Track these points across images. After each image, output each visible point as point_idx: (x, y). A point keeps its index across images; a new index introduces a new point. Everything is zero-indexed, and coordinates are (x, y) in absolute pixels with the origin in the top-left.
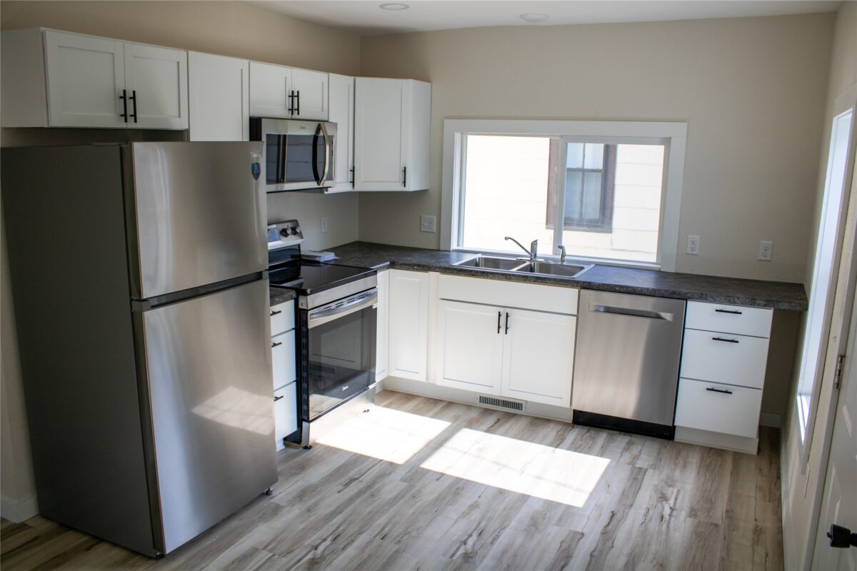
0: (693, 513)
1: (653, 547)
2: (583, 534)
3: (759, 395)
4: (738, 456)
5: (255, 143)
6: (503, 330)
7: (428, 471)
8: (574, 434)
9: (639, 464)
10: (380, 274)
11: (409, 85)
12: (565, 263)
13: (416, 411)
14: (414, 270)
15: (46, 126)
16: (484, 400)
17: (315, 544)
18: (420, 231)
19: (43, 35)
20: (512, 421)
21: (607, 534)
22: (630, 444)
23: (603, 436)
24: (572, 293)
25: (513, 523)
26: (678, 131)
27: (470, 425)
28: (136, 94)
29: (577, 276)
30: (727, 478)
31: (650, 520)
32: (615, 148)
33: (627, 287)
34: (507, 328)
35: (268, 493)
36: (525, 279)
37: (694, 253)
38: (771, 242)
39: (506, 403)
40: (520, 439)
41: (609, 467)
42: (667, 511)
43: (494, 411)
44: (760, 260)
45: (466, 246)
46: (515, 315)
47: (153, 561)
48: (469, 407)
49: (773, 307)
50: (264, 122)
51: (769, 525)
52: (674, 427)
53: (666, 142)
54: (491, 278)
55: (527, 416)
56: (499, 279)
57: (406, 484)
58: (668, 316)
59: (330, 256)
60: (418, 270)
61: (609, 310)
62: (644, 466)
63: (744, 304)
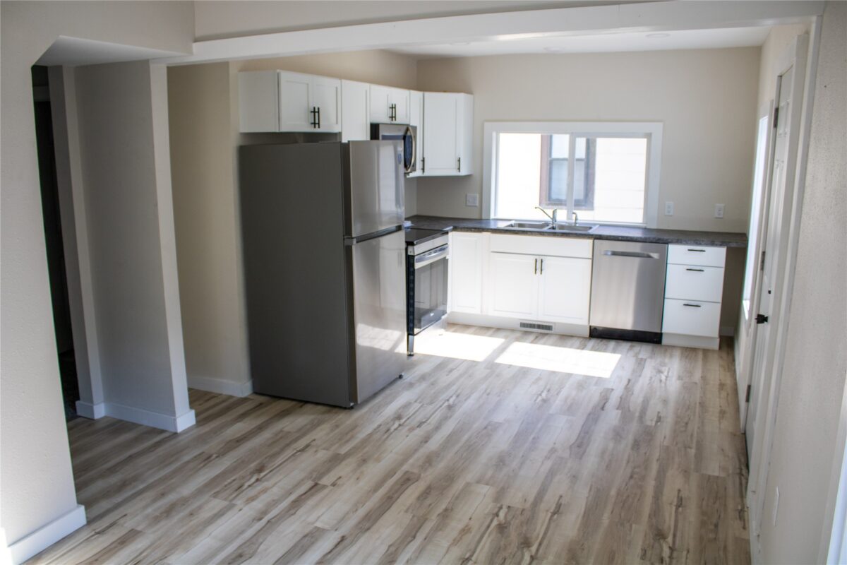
0: (680, 378)
1: (658, 393)
2: (613, 390)
3: (719, 307)
4: (706, 352)
5: (375, 142)
6: (538, 271)
7: (500, 364)
8: (593, 342)
9: (640, 356)
10: (450, 234)
11: (461, 97)
12: (577, 225)
13: (475, 334)
14: (471, 231)
15: (277, 131)
16: (523, 325)
17: (447, 398)
18: (466, 206)
19: (278, 75)
20: (546, 337)
21: (628, 388)
22: (632, 347)
23: (612, 344)
24: (589, 242)
25: (567, 386)
26: (657, 129)
27: (518, 340)
28: (320, 110)
29: (591, 232)
30: (700, 363)
31: (654, 382)
32: (594, 141)
33: (627, 237)
34: (541, 270)
35: (401, 377)
36: (555, 234)
37: (670, 214)
38: (722, 205)
39: (540, 327)
40: (556, 346)
41: (620, 359)
42: (663, 378)
43: (531, 332)
44: (717, 218)
45: (499, 216)
46: (547, 261)
47: (347, 411)
48: (513, 330)
49: (726, 245)
50: (381, 127)
51: (728, 381)
52: (661, 334)
53: (648, 136)
54: (529, 235)
55: (556, 335)
56: (535, 235)
57: (488, 371)
58: (655, 256)
59: (408, 224)
60: (474, 231)
61: (614, 253)
62: (644, 357)
63: (707, 245)
